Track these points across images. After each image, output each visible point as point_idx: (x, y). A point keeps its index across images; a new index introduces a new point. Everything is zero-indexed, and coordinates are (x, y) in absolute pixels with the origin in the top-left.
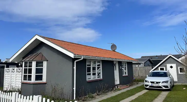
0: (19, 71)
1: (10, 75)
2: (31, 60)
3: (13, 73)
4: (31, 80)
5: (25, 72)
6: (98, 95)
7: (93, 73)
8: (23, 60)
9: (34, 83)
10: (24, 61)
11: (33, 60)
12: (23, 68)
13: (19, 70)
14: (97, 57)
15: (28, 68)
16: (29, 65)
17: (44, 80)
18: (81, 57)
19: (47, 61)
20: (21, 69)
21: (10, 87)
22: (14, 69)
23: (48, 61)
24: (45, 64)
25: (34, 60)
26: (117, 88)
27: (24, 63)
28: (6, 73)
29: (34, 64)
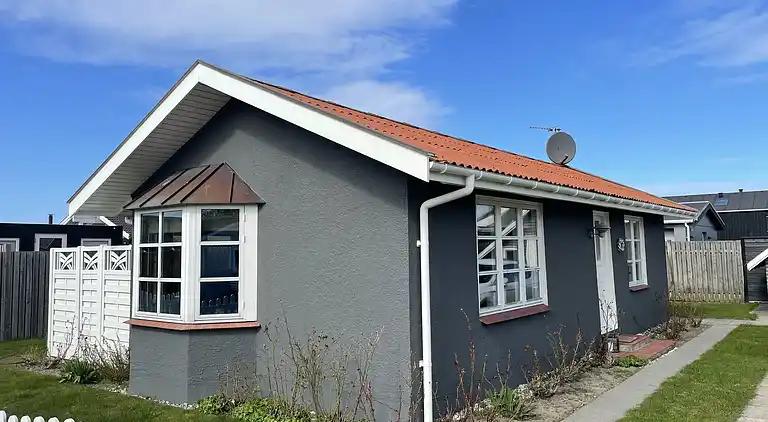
0: (116, 261)
1: (74, 284)
2: (176, 200)
3: (87, 271)
4: (177, 311)
5: (147, 267)
6: (542, 395)
7: (506, 271)
8: (136, 205)
9: (193, 327)
10: (138, 210)
11: (183, 204)
12: (137, 245)
13: (116, 256)
14: (536, 180)
15: (160, 245)
16: (166, 231)
17: (248, 309)
18: (464, 177)
19: (260, 205)
20: (125, 253)
21: (75, 342)
22: (92, 254)
23: (265, 208)
24: (249, 222)
25: (189, 200)
26: (617, 350)
27: (138, 220)
28: (59, 271)
29: (191, 222)
